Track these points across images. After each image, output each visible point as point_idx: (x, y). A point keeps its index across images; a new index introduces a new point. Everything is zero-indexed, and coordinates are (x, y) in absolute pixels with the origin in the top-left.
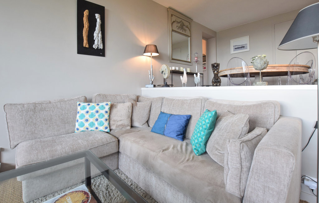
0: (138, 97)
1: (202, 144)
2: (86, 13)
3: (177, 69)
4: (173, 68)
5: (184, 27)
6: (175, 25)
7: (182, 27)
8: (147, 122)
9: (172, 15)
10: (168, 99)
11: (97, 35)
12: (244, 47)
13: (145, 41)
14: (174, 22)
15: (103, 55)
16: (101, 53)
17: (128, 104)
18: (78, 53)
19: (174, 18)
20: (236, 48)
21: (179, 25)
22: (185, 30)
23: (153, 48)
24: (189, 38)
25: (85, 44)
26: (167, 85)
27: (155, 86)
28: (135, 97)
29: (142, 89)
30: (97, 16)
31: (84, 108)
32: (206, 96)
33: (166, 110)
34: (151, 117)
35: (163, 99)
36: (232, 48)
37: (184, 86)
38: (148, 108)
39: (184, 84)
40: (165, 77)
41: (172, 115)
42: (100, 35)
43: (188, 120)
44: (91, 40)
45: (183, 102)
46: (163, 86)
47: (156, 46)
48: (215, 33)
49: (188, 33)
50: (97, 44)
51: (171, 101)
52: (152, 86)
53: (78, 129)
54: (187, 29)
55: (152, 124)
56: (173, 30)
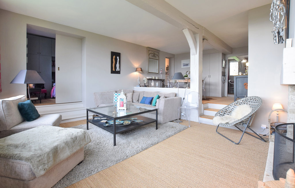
0: (134, 91)
1: (155, 103)
2: (114, 57)
3: (151, 78)
4: (149, 78)
5: (155, 55)
6: (150, 55)
7: (154, 56)
8: (138, 100)
9: (149, 51)
10: (146, 92)
11: (118, 65)
12: (188, 65)
13: (136, 65)
14: (150, 54)
15: (120, 73)
16: (119, 72)
17: (131, 94)
18: (111, 73)
19: (150, 52)
20: (184, 65)
21: (153, 55)
22: (156, 57)
23: (140, 69)
24: (158, 61)
25: (114, 70)
26: (146, 86)
27: (140, 86)
28: (132, 91)
29: (135, 87)
30: (118, 57)
31: (116, 95)
32: (158, 91)
33: (145, 96)
34: (139, 99)
35: (144, 92)
36: (182, 65)
37: (153, 87)
38: (138, 95)
39: (153, 86)
40: (145, 83)
41: (147, 97)
42: (119, 65)
43: (152, 98)
44: (116, 68)
45: (151, 93)
46: (144, 87)
47: (141, 68)
48: (174, 55)
49: (157, 58)
50: (118, 69)
51: (147, 93)
52: (139, 86)
53: (114, 102)
54: (157, 56)
55: (140, 101)
56: (149, 58)
